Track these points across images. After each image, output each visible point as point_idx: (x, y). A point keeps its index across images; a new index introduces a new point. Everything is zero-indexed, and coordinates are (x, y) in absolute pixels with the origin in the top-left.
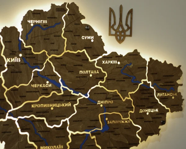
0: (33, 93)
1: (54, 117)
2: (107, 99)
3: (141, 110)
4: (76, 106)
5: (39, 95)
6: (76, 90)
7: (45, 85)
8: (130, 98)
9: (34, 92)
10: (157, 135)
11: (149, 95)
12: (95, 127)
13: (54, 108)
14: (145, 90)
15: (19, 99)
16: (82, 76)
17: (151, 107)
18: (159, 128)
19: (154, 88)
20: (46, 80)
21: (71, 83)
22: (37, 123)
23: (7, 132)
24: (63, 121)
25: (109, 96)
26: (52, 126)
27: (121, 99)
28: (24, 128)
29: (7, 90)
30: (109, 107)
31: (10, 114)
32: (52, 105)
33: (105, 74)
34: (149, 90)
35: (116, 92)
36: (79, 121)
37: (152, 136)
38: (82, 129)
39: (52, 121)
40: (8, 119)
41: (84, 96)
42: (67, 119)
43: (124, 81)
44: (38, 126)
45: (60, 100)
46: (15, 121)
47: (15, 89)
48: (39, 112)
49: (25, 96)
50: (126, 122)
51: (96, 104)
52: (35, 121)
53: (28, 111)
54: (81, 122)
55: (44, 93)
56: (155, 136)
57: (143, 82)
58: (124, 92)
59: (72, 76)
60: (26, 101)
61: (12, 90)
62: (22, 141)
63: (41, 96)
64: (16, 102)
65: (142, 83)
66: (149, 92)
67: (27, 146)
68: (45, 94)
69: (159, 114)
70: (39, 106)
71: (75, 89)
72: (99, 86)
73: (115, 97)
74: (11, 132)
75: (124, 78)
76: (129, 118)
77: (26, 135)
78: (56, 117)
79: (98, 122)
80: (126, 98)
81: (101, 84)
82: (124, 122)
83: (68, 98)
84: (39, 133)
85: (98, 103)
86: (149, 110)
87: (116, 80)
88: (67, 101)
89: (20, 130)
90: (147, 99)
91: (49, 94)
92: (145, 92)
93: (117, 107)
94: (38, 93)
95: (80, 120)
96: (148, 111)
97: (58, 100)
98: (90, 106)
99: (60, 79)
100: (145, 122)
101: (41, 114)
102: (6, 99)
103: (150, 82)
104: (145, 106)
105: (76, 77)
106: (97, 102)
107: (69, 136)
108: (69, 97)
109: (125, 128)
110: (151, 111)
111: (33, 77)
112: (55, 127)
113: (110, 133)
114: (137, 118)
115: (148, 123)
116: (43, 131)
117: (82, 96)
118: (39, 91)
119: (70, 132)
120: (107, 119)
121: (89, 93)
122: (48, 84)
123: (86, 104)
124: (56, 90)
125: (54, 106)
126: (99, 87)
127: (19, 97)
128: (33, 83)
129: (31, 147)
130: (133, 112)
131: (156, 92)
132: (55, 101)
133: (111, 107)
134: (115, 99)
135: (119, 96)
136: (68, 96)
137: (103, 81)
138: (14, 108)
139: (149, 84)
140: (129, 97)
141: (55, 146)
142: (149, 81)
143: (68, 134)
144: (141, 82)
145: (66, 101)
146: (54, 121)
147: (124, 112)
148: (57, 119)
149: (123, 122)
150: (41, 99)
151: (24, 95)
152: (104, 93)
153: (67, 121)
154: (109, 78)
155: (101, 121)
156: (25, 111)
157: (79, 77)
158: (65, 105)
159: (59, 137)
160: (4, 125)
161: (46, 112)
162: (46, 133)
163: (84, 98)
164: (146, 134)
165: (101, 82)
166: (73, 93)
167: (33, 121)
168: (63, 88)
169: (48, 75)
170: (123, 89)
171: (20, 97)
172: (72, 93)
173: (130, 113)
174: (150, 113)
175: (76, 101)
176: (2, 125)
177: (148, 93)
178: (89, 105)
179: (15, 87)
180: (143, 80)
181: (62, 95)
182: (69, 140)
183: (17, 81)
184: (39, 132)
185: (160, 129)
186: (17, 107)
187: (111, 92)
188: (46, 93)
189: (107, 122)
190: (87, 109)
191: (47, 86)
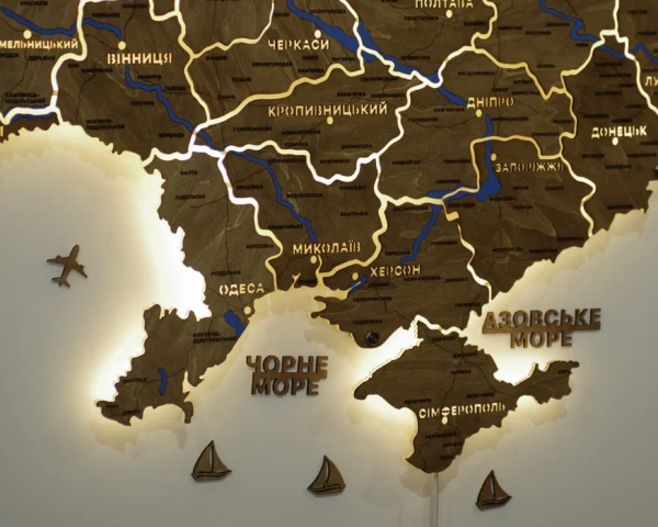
0: (274, 68)
1: (336, 148)
2: (495, 91)
3: (596, 129)
4: (400, 113)
5: (291, 76)
6: (403, 62)
7: (310, 44)
8: (563, 91)
9: (276, 64)
10: (642, 210)
11: (620, 81)
12: (458, 183)
13: (337, 118)
14: (610, 64)
15: (231, 88)
16: (422, 14)
17: (625, 122)
18: (648, 188)
19: (637, 59)
20: (313, 26)
21: (389, 37)
22: (284, 167)
23: (193, 197)
24: (362, 161)
25: (501, 84)
26: (328, 177)
27: (538, 93)
28: (244, 184)
29: (193, 56)
30: (501, 119)
31: (203, 138)
32: (329, 110)
33: (491, 8)
34: (620, 64)
35: (524, 68)
36: (410, 162)
37: (625, 212)
38: (418, 189)
39: (329, 162)
40: (194, 153)
41: (426, 82)
42: (375, 156)
43: (549, 33)
44: (288, 177)
45: (354, 94)
46: (217, 159)
47: (216, 56)
48: (291, 133)
49: (249, 79)
50: (552, 167)
51: (463, 110)
52: (279, 161)
53: (255, 129)
54: (417, 166)
55: (307, 71)
56: (634, 214)
57: (606, 37)
58: (547, 71)
59: (394, 15)
60: (251, 94)
61: (208, 58)
62: (236, 225)
63: (297, 78)
64: (220, 97)
65: (602, 42)
66: (621, 70)
67: (253, 243)
68: (310, 74)
69: (648, 143)
70: (289, 111)
71: (402, 58)
72: (472, 48)
73: (521, 85)
74: (203, 197)
75: (549, 25)
76: (560, 155)
77: (250, 207)
78: (344, 147)
79: (467, 165)
80: (554, 89)
81: (479, 44)
82: (546, 167)
83: (379, 87)
84: (290, 200)
85: (469, 106)
86: (620, 128)
87: (525, 29)
88: (378, 97)
89: (230, 190)
90: (614, 93)
91: (321, 72)
92: (610, 70)
93: (525, 119)
94: (287, 69)
95: (417, 159)
96: (618, 133)
97: (349, 95)
98: (446, 113)
99: (356, 24)
100: (607, 167)
101: (297, 139)
102: (189, 86)
103: (625, 40)
104: (607, 116)
105: (406, 18)
106: (467, 103)
107: (381, 212)
108: (381, 84)
109: (548, 189)
110: (626, 134)
111: (275, 14)
112: (337, 181)
113: (502, 203)
114: (584, 156)
115: (616, 171)
116: (302, 196)
117: (421, 83)
118: (293, 61)
119: (384, 199)
120: (494, 157)
121: (443, 73)
122: (319, 40)
123: (432, 109)
124: (343, 59)
125: (335, 112)
126: (473, 52)
127: (230, 80)
128: (272, 35)
129: (266, 246)
130: (571, 136)
131: (643, 71)
132: (340, 94)
133: (507, 119)
134: (520, 93)
135: (531, 81)
136: (379, 79)
137: (485, 32)
138: (212, 118)
139: (623, 44)
140: (561, 87)
141: (337, 244)
142: (621, 36)
143: (378, 204)
144: (599, 39)
145: (374, 96)
146: (336, 161)
147: (547, 134)
148: (346, 154)
149: (541, 167)
150: (296, 88)
151: (245, 76)
152: (487, 73)
153: (374, 161)
154: (503, 24)
155: (477, 162)
156: (249, 129)
157: (415, 19)
158: (368, 110)
159: (350, 214)
160: (182, 173)
161: (312, 132)
162: (313, 199)
163: (427, 87)
164: (610, 208)
165: (477, 35)
166: (395, 70)
167: (273, 161)
168: (363, 53)
169: (320, 11)
170: (545, 62)
171: (234, 80)
172: (391, 71)
173: (564, 138)
174: (623, 140)
175: (404, 95)
176: (177, 173)
177: (620, 75)
178: (443, 110)
179: (217, 48)
180: (604, 33)
181: (363, 78)
182: (380, 226)
183: (226, 29)
184: (288, 196)
185: (650, 192)
186: (223, 114)
187: (509, 70)
188: (312, 71)
189: (495, 168)
190: (436, 123)
191: (315, 45)
